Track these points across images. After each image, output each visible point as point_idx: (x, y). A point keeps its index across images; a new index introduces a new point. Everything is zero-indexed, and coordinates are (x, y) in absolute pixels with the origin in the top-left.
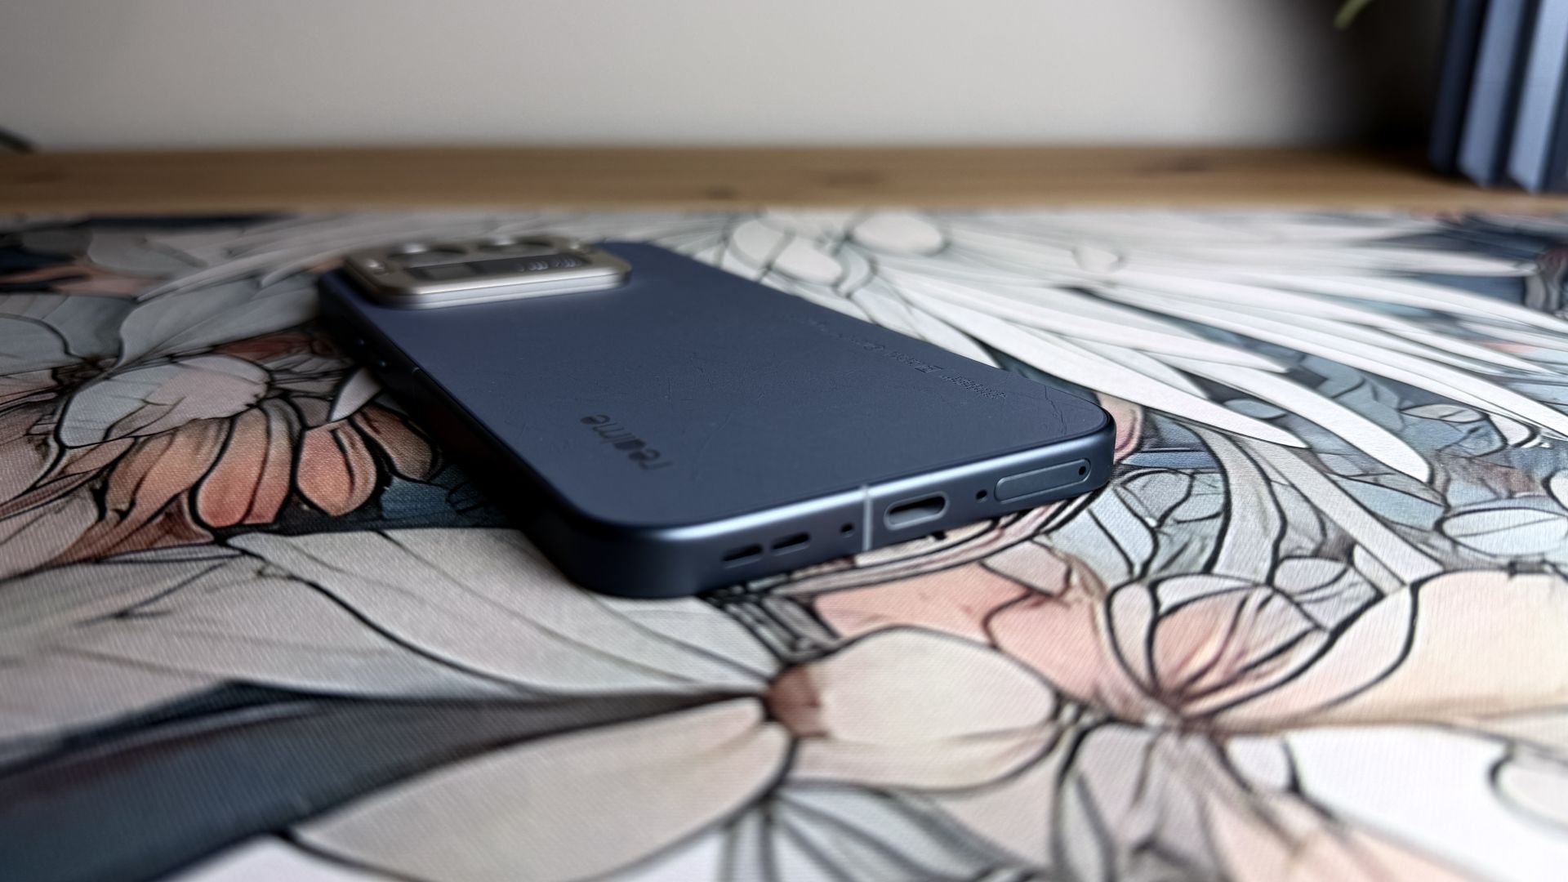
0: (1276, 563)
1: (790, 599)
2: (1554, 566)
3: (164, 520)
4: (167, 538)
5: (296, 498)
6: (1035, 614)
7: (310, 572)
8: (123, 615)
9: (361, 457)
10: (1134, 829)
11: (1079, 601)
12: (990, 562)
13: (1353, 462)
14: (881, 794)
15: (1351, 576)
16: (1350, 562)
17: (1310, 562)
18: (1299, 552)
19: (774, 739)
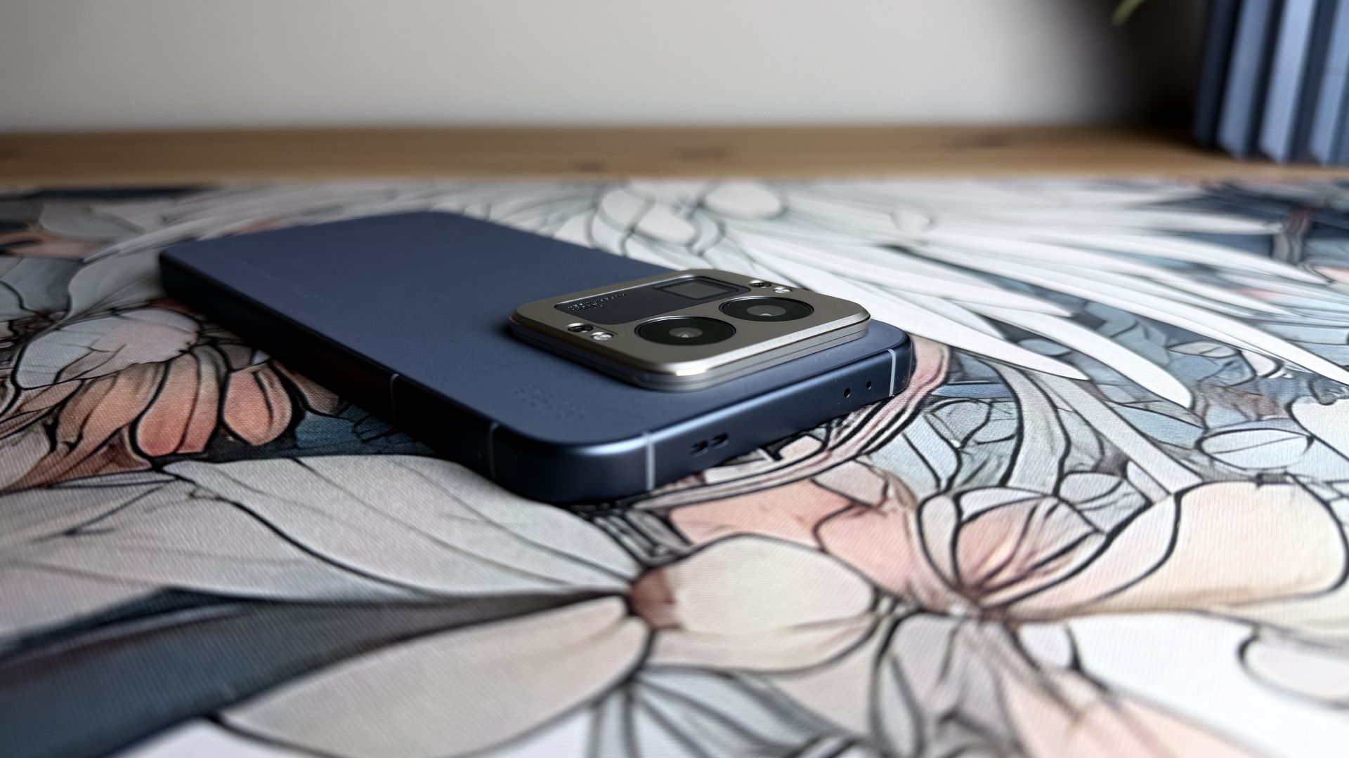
0: (1061, 477)
1: (650, 512)
2: (1294, 476)
3: (108, 450)
4: (111, 465)
5: (222, 431)
6: (857, 523)
7: (235, 494)
8: (72, 532)
9: (279, 395)
10: (940, 702)
11: (894, 510)
12: (820, 479)
13: (1127, 392)
14: (725, 675)
15: (1125, 488)
16: (1125, 476)
17: (1090, 476)
18: (1081, 468)
19: (636, 630)
